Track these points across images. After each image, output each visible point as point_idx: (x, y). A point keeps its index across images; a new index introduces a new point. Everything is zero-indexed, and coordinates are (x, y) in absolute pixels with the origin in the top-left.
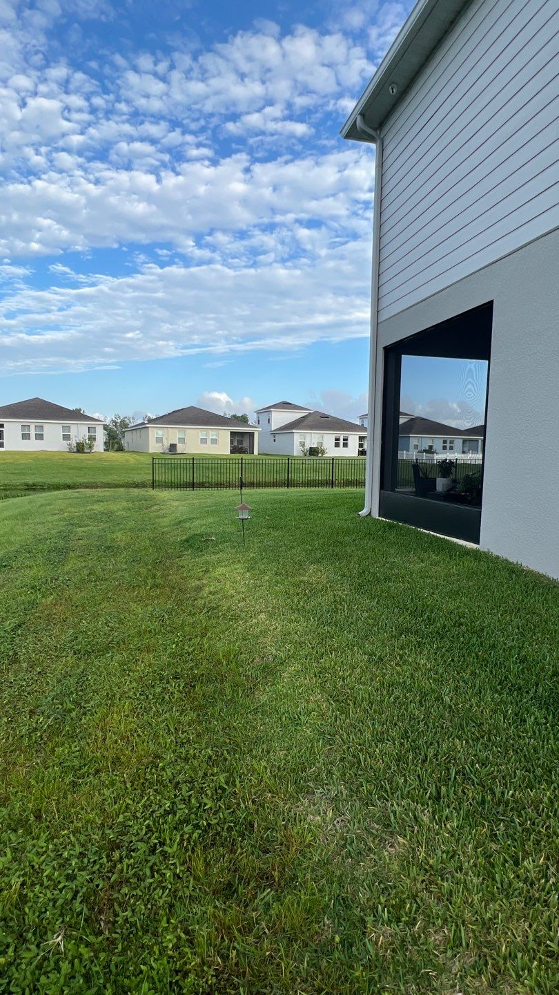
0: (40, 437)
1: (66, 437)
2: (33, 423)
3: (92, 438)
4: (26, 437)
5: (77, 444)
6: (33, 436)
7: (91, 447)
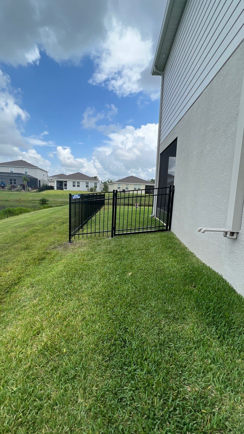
0: (78, 186)
1: (87, 186)
2: (76, 181)
3: (96, 187)
4: (74, 186)
5: (91, 189)
6: (76, 186)
7: (95, 190)
